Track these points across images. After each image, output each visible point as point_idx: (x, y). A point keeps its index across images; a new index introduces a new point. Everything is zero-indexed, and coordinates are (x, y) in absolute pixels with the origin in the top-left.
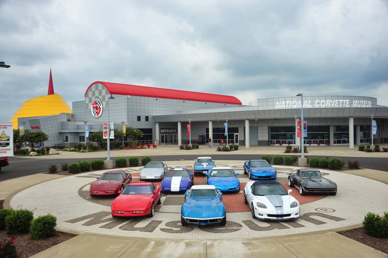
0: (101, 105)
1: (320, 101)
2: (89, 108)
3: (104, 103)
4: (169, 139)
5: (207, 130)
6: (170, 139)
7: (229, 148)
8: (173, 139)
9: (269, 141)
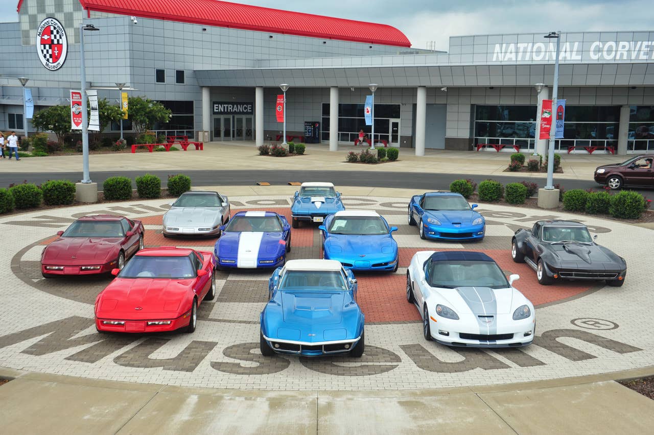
0: (64, 38)
1: (604, 46)
2: (32, 42)
3: (70, 32)
4: (233, 127)
5: (326, 109)
6: (235, 129)
7: (376, 157)
8: (244, 129)
9: (470, 140)
